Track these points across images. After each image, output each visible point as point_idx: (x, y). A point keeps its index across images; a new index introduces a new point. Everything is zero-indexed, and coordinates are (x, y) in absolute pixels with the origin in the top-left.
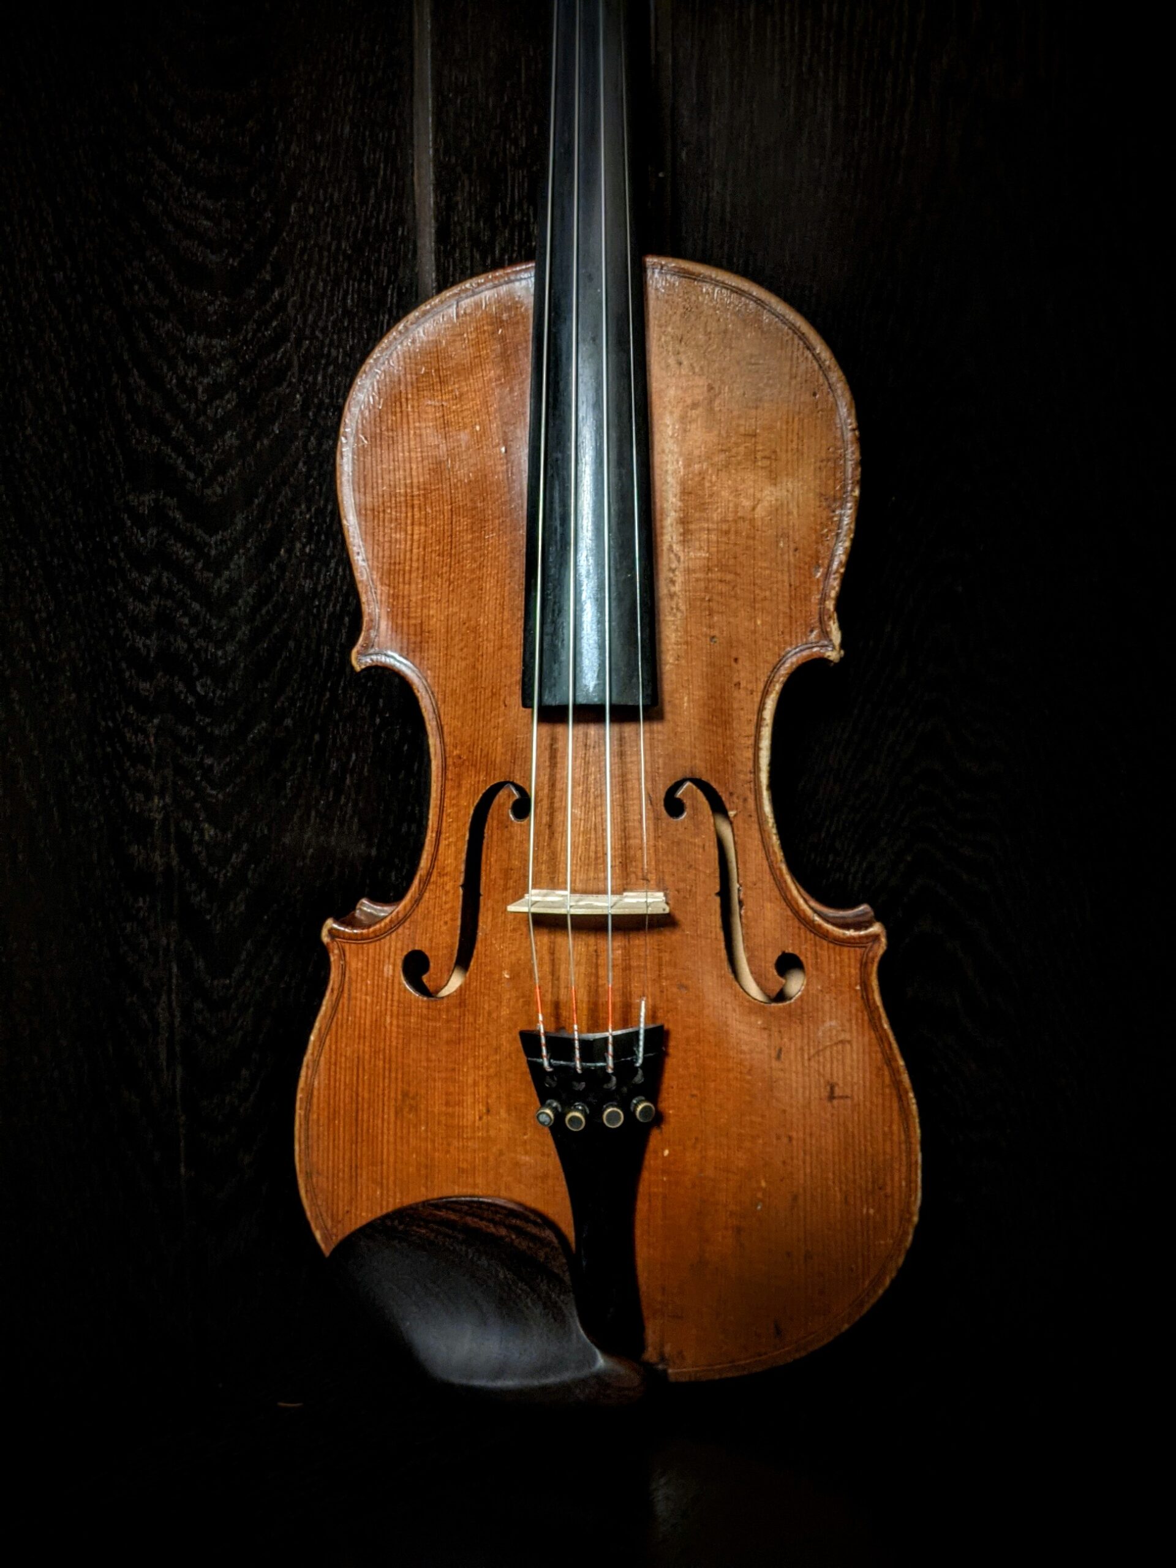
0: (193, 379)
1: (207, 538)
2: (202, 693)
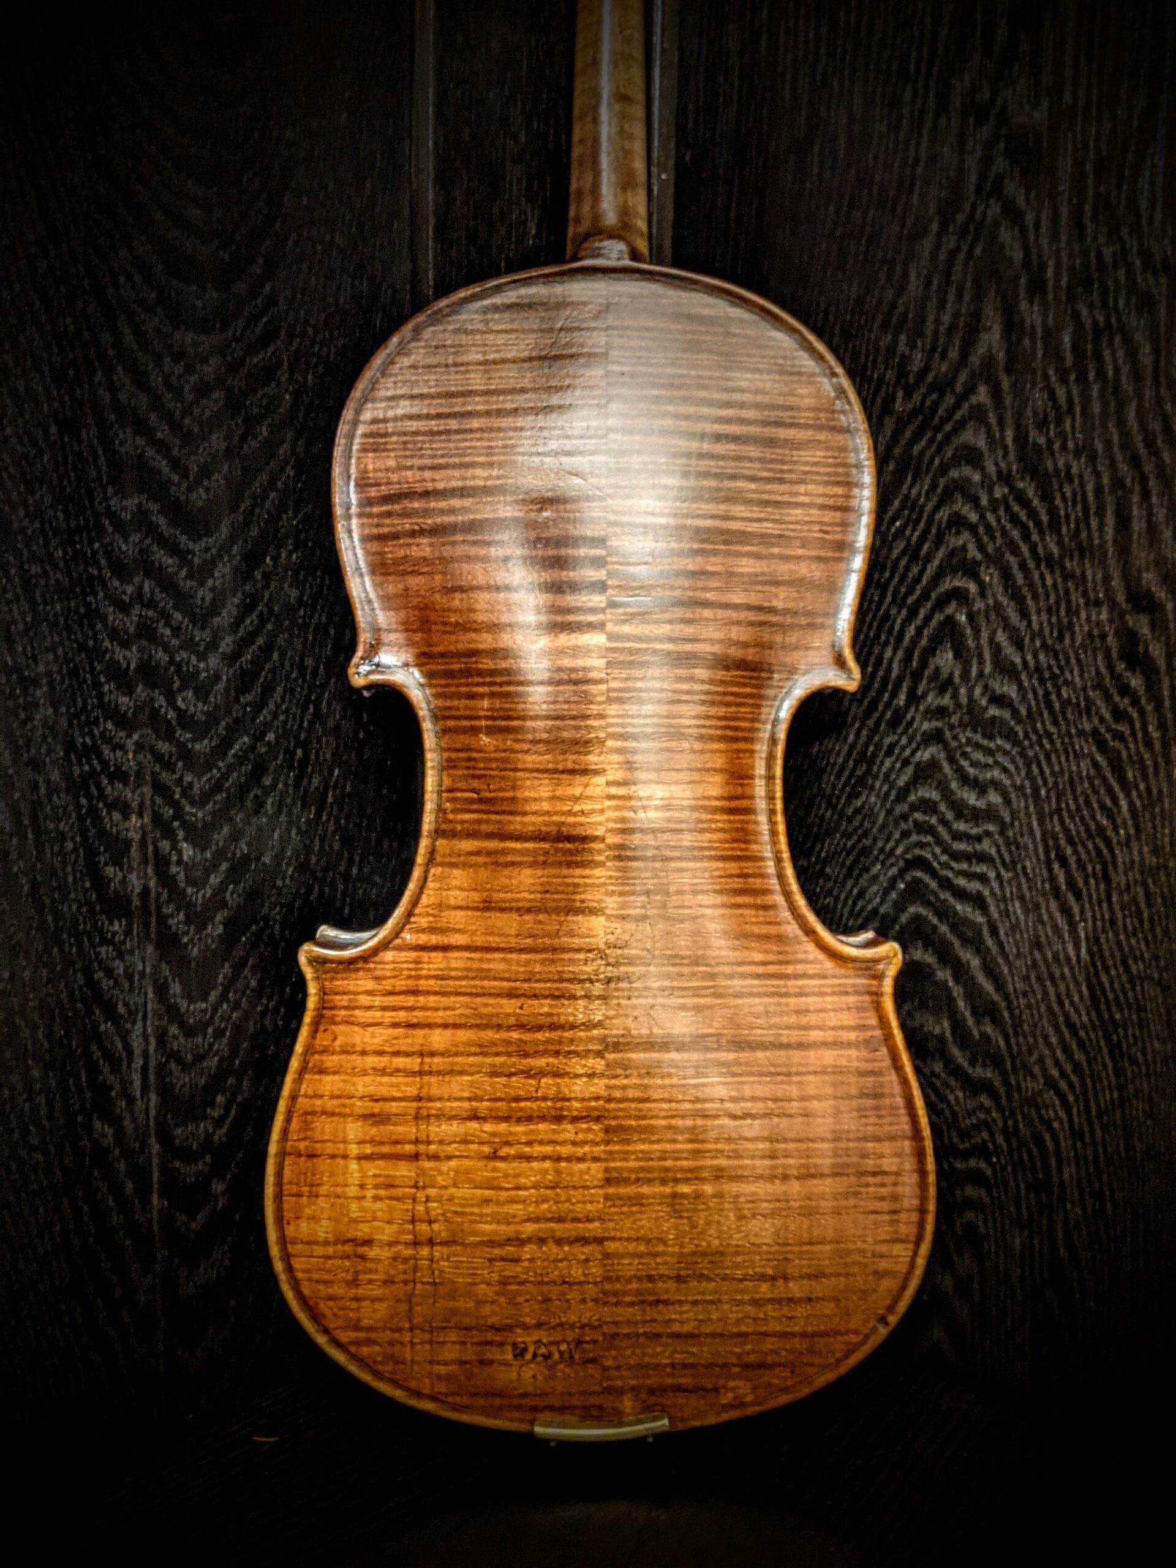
1: (191, 545)
2: (183, 707)
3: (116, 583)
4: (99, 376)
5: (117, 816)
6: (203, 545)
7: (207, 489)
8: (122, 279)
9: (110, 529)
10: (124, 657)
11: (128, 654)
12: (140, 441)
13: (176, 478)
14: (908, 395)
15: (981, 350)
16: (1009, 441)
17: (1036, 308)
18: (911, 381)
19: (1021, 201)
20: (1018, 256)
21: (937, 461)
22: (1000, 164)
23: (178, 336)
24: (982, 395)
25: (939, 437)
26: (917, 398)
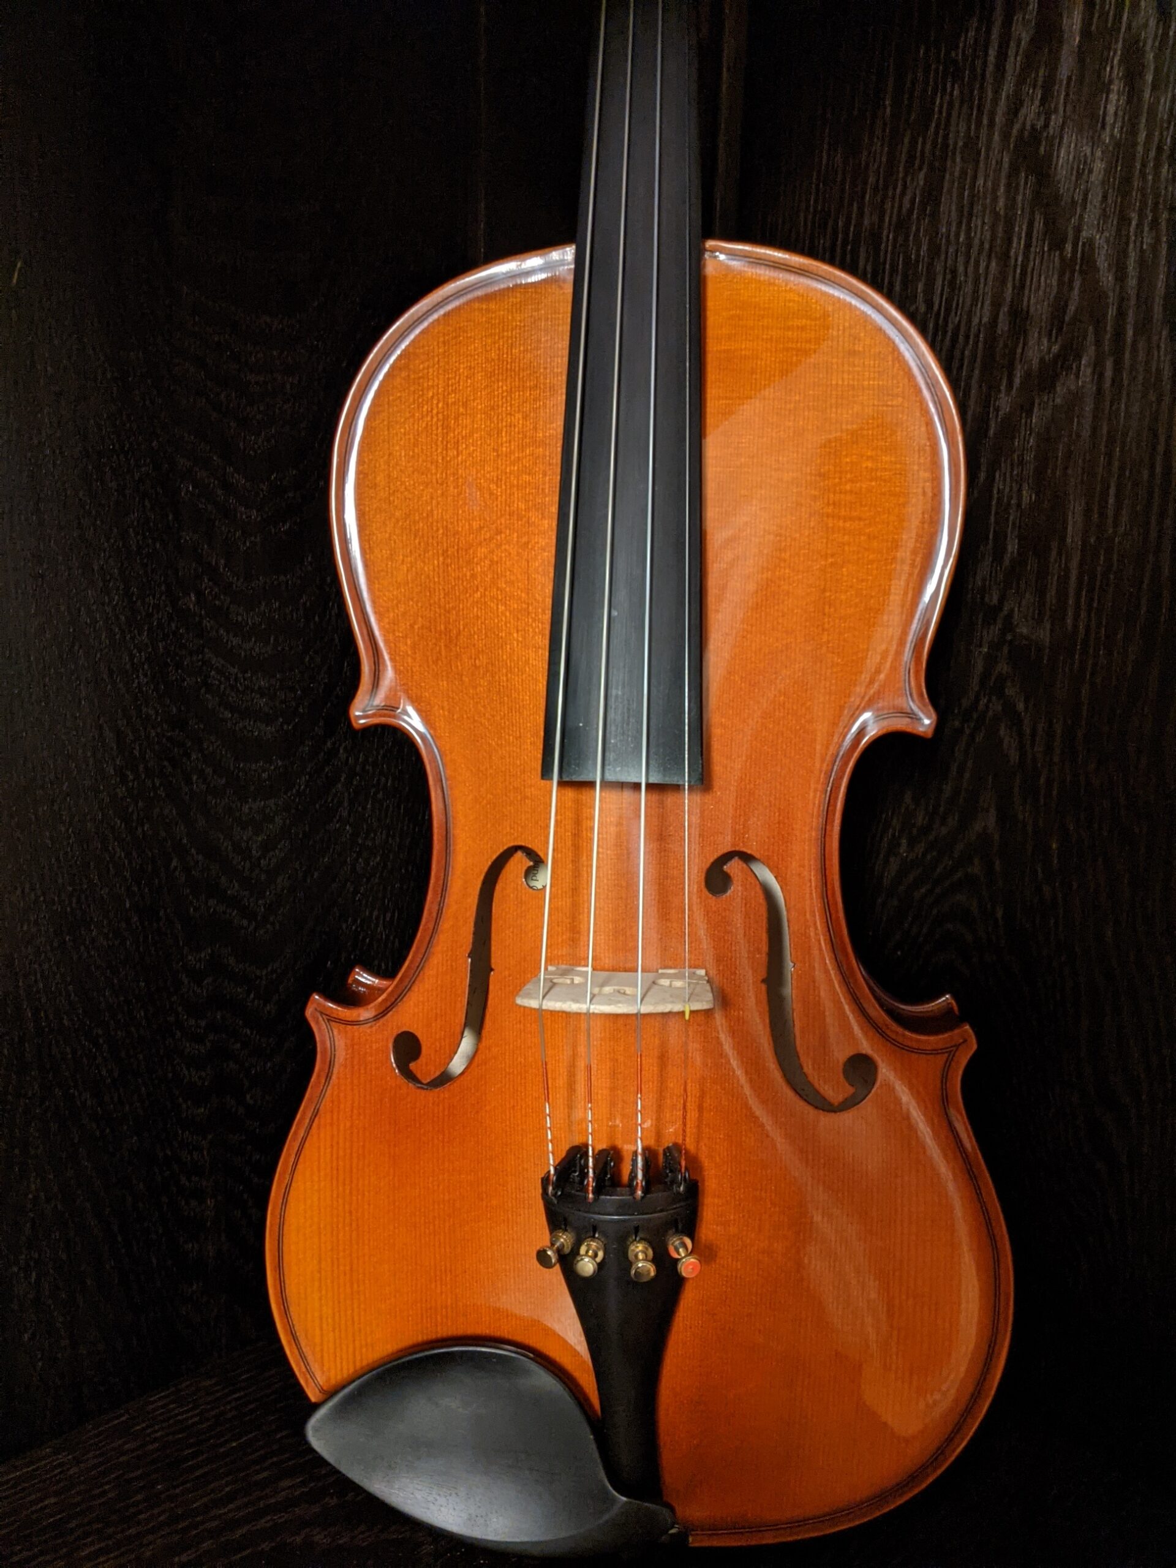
0: (249, 840)
1: (258, 973)
2: (251, 1102)
3: (192, 1022)
4: (174, 863)
5: (194, 1203)
6: (270, 968)
7: (273, 924)
8: (195, 778)
9: (186, 981)
10: (200, 1078)
11: (203, 1074)
12: (212, 902)
13: (245, 922)
14: (912, 844)
15: (978, 827)
16: (999, 914)
17: (1028, 807)
18: (915, 831)
19: (1021, 706)
20: (1014, 756)
21: (935, 912)
22: (1003, 667)
23: (246, 809)
24: (976, 868)
25: (938, 890)
26: (920, 848)
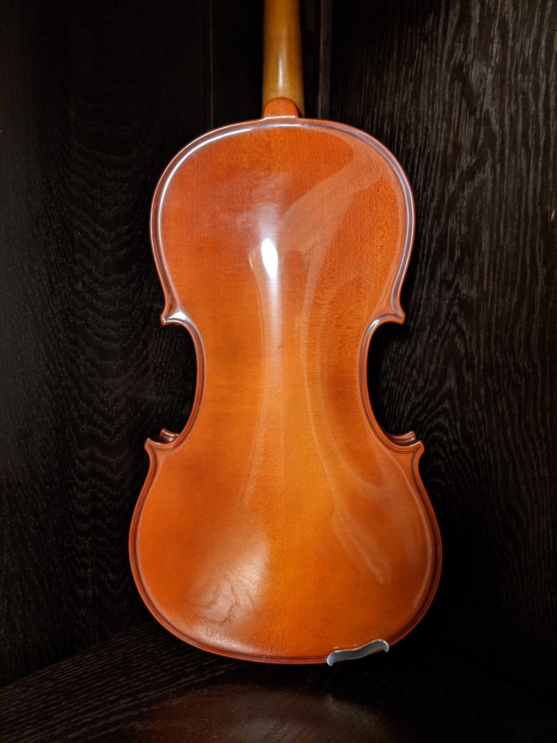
0: (107, 397)
1: (112, 460)
2: (109, 522)
3: (81, 483)
5: (82, 570)
6: (118, 458)
7: (119, 437)
10: (85, 510)
13: (106, 437)
14: (417, 395)
15: (447, 385)
16: (458, 427)
17: (470, 375)
18: (418, 390)
19: (464, 327)
20: (462, 351)
22: (456, 309)
23: (106, 382)
24: (447, 405)
25: (430, 417)
26: (420, 398)
